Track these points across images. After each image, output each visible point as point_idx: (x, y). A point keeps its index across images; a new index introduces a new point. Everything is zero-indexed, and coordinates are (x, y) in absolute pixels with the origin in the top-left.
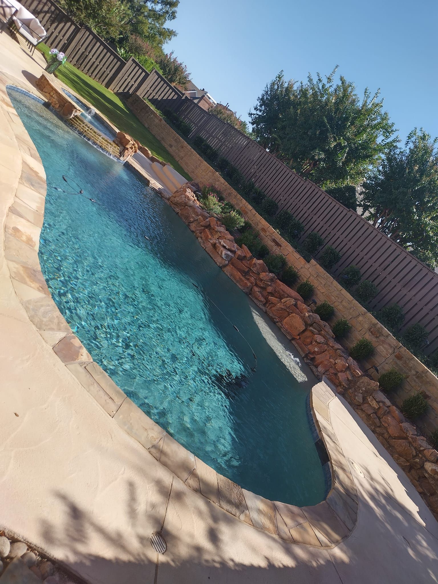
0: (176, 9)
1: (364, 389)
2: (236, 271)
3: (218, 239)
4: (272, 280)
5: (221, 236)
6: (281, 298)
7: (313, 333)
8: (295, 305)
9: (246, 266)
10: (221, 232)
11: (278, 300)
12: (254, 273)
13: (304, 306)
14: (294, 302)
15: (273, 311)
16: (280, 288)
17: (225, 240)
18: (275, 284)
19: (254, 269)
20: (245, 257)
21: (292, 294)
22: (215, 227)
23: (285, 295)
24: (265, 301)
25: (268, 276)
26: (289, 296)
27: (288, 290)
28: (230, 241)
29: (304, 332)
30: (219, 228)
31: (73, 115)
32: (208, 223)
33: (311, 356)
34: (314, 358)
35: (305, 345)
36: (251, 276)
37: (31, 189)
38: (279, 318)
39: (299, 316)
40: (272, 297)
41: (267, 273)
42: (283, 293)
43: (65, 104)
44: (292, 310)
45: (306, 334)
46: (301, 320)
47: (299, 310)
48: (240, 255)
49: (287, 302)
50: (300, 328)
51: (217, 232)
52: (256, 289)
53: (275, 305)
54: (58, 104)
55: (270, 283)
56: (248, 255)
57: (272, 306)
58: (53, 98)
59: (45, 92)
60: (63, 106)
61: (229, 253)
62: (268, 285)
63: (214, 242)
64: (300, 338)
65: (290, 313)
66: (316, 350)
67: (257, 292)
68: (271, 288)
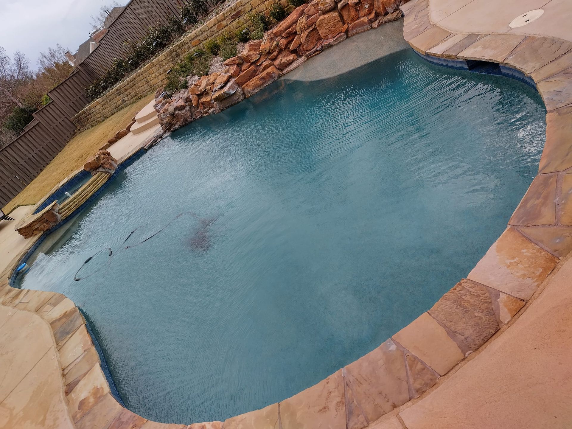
2: (251, 82)
3: (212, 92)
4: (272, 39)
5: (210, 87)
6: (296, 33)
7: (345, 5)
8: (308, 17)
9: (248, 67)
10: (207, 85)
11: (297, 37)
12: (259, 59)
13: (311, 6)
14: (304, 18)
15: (308, 49)
16: (284, 31)
17: (215, 84)
18: (277, 36)
19: (254, 58)
20: (239, 65)
21: (294, 18)
22: (201, 91)
23: (294, 27)
24: (294, 54)
25: (265, 43)
26: (295, 22)
27: (288, 22)
28: (218, 79)
29: (341, 16)
30: (202, 86)
31: (57, 214)
32: (195, 96)
33: (372, 15)
34: (376, 12)
35: (357, 20)
36: (261, 65)
37: (69, 339)
38: (318, 44)
39: (322, 17)
40: (292, 45)
41: (262, 43)
42: (290, 29)
43: (46, 218)
44: (313, 24)
45: (345, 14)
46: (326, 16)
47: (313, 15)
48: (234, 72)
49: (301, 27)
50: (336, 21)
51: (206, 90)
52: (277, 62)
53: (302, 43)
54: (46, 225)
55: (275, 43)
56: (237, 62)
57: (301, 48)
58: (38, 228)
59: (33, 233)
60: (47, 220)
61: (229, 84)
62: (277, 45)
63: (214, 99)
64: (348, 23)
65: (315, 27)
66: (367, 7)
67: (282, 62)
68: (281, 42)
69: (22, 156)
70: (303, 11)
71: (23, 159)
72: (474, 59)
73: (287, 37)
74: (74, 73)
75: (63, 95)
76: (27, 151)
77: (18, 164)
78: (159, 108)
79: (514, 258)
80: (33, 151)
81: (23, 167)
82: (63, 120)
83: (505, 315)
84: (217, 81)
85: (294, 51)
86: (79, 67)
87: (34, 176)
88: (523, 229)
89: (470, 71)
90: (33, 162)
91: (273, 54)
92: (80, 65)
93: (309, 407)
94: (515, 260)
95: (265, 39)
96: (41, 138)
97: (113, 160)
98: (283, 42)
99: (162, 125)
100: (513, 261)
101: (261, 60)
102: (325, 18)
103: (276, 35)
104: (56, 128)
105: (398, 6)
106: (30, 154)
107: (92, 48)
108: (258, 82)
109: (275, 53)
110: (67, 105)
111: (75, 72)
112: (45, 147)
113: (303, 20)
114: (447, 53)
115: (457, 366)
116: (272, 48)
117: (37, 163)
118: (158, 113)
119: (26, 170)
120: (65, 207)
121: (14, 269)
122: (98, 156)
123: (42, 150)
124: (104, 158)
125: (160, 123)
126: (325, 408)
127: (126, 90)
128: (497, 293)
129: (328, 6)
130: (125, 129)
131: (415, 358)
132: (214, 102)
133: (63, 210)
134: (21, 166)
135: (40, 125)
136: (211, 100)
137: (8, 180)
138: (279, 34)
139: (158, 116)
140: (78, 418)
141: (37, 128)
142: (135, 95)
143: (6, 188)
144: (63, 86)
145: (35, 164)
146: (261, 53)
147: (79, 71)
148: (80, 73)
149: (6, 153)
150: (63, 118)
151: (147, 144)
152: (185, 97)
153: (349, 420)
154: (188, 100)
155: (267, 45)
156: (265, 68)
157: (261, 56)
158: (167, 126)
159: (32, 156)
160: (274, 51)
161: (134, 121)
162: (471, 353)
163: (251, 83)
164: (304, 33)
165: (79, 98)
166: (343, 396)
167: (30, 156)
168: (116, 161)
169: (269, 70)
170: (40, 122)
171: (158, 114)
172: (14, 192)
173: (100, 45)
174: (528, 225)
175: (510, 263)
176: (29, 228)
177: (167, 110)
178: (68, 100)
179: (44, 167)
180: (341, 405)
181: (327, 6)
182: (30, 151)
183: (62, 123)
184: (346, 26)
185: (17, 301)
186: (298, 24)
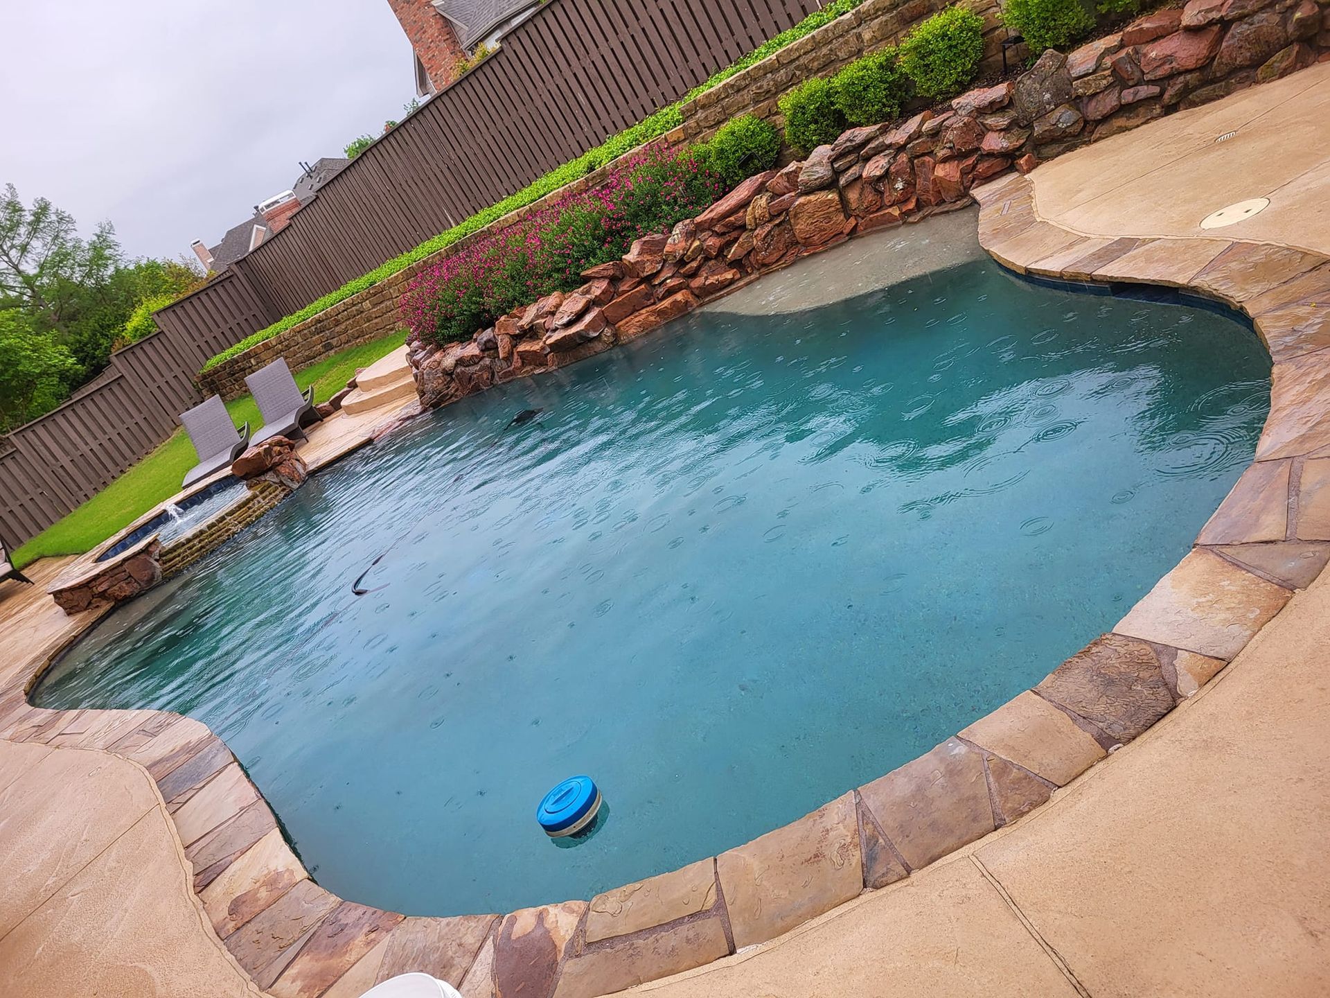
0: (52, 209)
1: (1048, 96)
2: (636, 317)
3: (547, 331)
4: (690, 235)
5: (543, 321)
6: (743, 228)
7: (856, 180)
8: (772, 198)
9: (633, 286)
10: (537, 317)
11: (744, 235)
12: (659, 272)
13: (781, 175)
14: (764, 199)
15: (766, 261)
16: (719, 221)
17: (558, 315)
18: (703, 231)
19: (648, 270)
20: (613, 280)
21: (742, 196)
22: (522, 326)
23: (741, 214)
24: (735, 270)
25: (676, 242)
26: (744, 205)
27: (729, 203)
28: (564, 304)
29: (843, 200)
30: (524, 318)
31: (156, 564)
32: (507, 339)
33: (911, 205)
34: (918, 200)
35: (877, 211)
36: (660, 284)
37: (197, 792)
38: (789, 254)
39: (802, 200)
40: (732, 251)
41: (670, 241)
42: (732, 218)
43: (128, 571)
44: (782, 212)
45: (853, 195)
46: (812, 197)
47: (785, 194)
48: (603, 293)
49: (757, 216)
50: (833, 209)
51: (533, 326)
52: (696, 283)
53: (754, 248)
54: (124, 585)
55: (697, 243)
56: (611, 272)
57: (752, 258)
58: (105, 591)
59: (90, 603)
60: (130, 576)
61: (588, 318)
62: (700, 249)
63: (551, 345)
64: (856, 216)
65: (785, 218)
66: (901, 187)
67: (707, 283)
68: (710, 242)
69: (68, 446)
70: (763, 183)
71: (67, 454)
72: (1127, 281)
73: (723, 234)
74: (222, 278)
75: (187, 322)
76: (81, 436)
77: (54, 465)
78: (421, 359)
79: (1205, 595)
80: (96, 438)
81: (63, 473)
82: (175, 377)
83: (1186, 684)
84: (561, 309)
85: (737, 264)
86: (235, 268)
87: (86, 495)
88: (1224, 550)
89: (1113, 298)
90: (89, 464)
91: (688, 266)
92: (237, 263)
93: (783, 857)
94: (1208, 598)
95: (678, 232)
96: (119, 412)
97: (298, 461)
98: (713, 242)
99: (422, 393)
100: (1203, 600)
101: (662, 275)
102: (810, 202)
103: (700, 227)
104: (157, 393)
105: (968, 188)
106: (87, 444)
107: (256, 239)
108: (652, 318)
109: (694, 264)
110: (193, 345)
111: (225, 276)
112: (125, 433)
113: (762, 201)
114: (1071, 270)
115: (1092, 770)
116: (689, 253)
117: (98, 467)
118: (417, 368)
119: (70, 481)
120: (175, 551)
121: (38, 674)
122: (268, 446)
123: (116, 438)
124: (280, 453)
125: (417, 389)
126: (816, 856)
127: (337, 323)
128: (1173, 652)
129: (817, 179)
130: (327, 403)
131: (1005, 762)
132: (549, 353)
133: (171, 556)
134: (60, 470)
135: (122, 382)
136: (543, 348)
137: (25, 499)
138: (706, 225)
139: (416, 376)
140: (228, 930)
141: (115, 388)
142: (357, 335)
143: (16, 517)
144: (191, 302)
145: (94, 469)
146: (665, 261)
147: (232, 276)
148: (235, 280)
149: (33, 437)
150: (178, 371)
151: (381, 433)
152: (485, 339)
153: (868, 872)
154: (489, 345)
155: (679, 245)
156: (671, 292)
157: (663, 266)
158: (433, 397)
159: (91, 450)
160: (693, 260)
161: (353, 385)
162: (1118, 748)
163: (637, 319)
164: (762, 228)
165: (222, 333)
166: (855, 834)
167: (86, 449)
168: (305, 465)
169: (679, 297)
170: (122, 376)
171: (414, 370)
172: (32, 528)
173: (291, 225)
174: (1234, 543)
175: (1198, 603)
176: (86, 589)
177: (439, 363)
178: (196, 335)
179: (113, 477)
180: (851, 847)
181: (816, 177)
182: (89, 439)
183: (173, 383)
184: (852, 222)
185: (51, 734)
186: (750, 209)
